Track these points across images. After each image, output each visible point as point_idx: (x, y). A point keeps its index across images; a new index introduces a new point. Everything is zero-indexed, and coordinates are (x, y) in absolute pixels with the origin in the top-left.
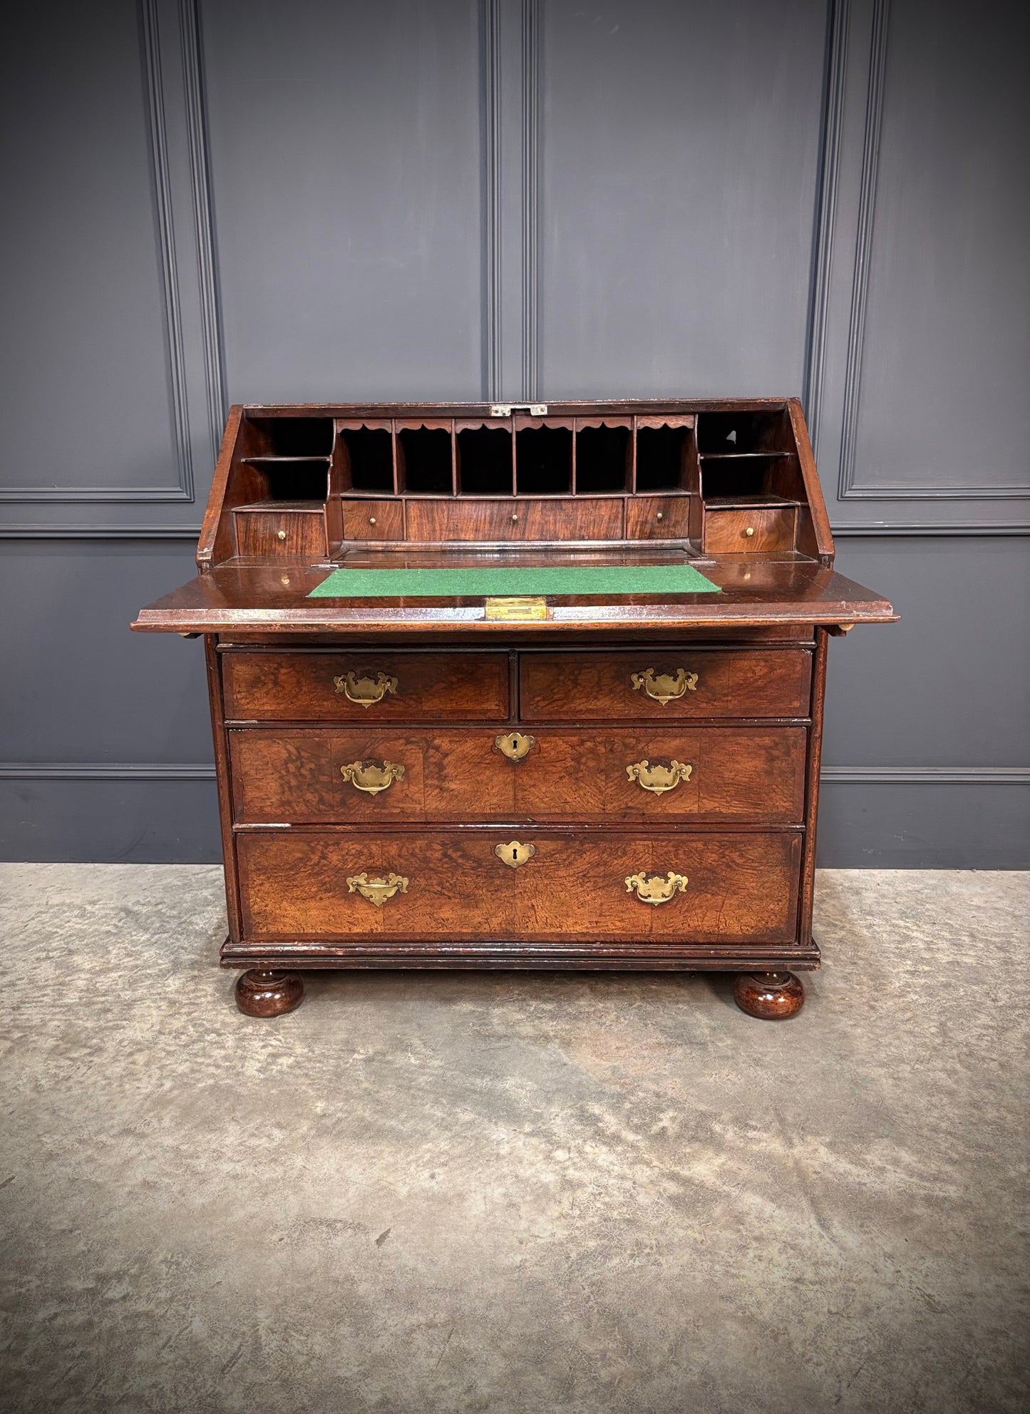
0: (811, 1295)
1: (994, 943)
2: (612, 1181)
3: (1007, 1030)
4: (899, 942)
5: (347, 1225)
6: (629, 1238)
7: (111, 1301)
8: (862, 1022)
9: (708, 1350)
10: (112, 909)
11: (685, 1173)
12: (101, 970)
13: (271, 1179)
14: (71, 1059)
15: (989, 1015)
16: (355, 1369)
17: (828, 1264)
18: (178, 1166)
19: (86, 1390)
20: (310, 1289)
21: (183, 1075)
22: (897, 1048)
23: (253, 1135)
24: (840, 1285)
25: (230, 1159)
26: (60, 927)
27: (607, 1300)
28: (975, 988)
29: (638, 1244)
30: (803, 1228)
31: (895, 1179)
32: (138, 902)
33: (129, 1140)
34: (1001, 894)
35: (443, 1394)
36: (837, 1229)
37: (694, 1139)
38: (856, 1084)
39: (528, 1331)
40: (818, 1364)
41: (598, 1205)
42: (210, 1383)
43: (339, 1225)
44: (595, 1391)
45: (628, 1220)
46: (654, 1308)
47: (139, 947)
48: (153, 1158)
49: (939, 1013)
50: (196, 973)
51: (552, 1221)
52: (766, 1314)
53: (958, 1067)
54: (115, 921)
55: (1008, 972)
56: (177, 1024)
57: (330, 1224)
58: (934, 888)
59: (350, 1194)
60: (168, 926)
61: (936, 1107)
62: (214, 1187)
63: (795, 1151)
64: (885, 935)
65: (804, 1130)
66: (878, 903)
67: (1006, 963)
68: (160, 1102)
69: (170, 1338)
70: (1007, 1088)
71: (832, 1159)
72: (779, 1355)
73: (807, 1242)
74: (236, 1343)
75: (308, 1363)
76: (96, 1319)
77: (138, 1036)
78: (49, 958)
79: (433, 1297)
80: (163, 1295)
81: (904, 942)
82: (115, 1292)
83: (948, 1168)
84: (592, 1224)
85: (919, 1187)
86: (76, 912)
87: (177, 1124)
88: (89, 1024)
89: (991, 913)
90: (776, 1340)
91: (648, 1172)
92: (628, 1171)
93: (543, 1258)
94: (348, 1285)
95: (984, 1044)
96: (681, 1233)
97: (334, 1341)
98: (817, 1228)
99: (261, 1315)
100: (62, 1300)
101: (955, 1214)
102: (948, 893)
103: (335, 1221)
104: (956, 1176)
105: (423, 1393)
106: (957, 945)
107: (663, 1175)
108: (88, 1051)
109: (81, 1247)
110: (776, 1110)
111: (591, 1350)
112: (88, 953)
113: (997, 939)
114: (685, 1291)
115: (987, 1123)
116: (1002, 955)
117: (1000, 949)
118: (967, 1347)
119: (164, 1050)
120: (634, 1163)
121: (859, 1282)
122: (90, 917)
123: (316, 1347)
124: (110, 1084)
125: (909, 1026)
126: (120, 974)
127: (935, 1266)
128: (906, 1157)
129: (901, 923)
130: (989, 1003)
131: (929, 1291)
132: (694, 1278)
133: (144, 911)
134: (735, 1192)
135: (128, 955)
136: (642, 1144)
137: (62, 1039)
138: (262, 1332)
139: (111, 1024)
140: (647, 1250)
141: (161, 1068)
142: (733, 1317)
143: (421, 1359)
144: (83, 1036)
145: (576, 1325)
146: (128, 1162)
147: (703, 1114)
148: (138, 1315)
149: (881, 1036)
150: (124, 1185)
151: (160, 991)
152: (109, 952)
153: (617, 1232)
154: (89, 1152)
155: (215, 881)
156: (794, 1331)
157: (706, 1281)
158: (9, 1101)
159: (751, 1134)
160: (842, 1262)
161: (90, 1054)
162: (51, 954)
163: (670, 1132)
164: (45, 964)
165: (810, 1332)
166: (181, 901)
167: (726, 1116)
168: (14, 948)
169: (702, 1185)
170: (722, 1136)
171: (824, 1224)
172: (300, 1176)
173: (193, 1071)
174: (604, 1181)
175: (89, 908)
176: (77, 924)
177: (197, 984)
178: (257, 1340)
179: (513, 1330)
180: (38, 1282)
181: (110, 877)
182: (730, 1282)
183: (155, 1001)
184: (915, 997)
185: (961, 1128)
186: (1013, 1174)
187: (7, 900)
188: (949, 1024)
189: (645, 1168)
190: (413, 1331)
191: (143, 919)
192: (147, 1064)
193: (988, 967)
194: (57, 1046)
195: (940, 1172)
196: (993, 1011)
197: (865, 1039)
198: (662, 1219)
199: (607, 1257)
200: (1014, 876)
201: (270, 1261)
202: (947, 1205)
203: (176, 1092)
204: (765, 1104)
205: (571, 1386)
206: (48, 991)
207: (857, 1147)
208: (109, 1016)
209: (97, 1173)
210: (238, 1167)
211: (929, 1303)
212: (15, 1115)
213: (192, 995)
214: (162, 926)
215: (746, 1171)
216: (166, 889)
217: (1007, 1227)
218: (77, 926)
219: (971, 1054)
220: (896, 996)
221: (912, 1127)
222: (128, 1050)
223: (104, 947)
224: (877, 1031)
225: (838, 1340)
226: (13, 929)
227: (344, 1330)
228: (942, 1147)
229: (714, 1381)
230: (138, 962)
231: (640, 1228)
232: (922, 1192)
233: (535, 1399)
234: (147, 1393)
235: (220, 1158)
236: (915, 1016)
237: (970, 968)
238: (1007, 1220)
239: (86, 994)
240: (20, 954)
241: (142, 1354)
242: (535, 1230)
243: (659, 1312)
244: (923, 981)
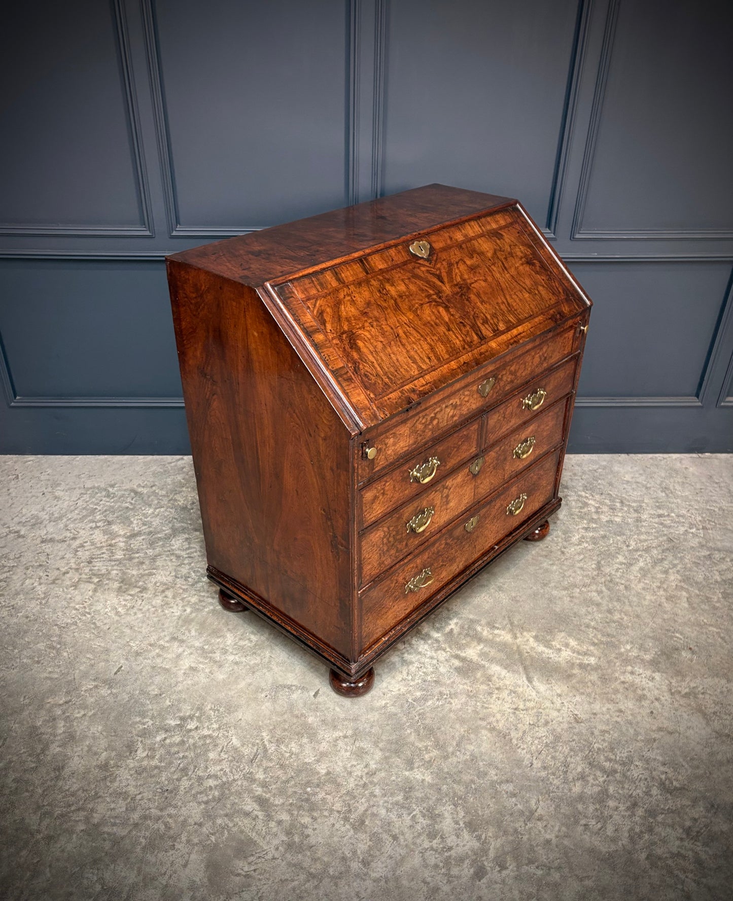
0: (521, 716)
1: (633, 507)
2: (427, 660)
3: (631, 565)
4: (581, 508)
5: (297, 688)
6: (436, 690)
7: (190, 730)
8: (556, 562)
9: (474, 744)
10: (125, 490)
11: (463, 655)
12: (131, 536)
13: (255, 664)
14: (131, 595)
15: (624, 556)
16: (313, 759)
17: (530, 700)
18: (206, 658)
19: (190, 773)
20: (285, 721)
21: (195, 604)
22: (573, 578)
23: (240, 639)
24: (535, 710)
25: (232, 653)
26: (97, 504)
27: (427, 722)
28: (618, 538)
29: (441, 693)
30: (520, 682)
31: (566, 654)
32: (139, 486)
33: (176, 644)
34: (641, 472)
35: (354, 769)
36: (536, 683)
37: (467, 635)
38: (551, 601)
39: (391, 738)
40: (523, 749)
41: (421, 673)
42: (247, 768)
43: (294, 688)
44: (423, 765)
45: (435, 681)
46: (449, 725)
47: (149, 519)
48: (191, 654)
49: (598, 555)
50: (187, 536)
51: (399, 682)
52: (500, 726)
53: (604, 589)
54: (129, 500)
55: (637, 527)
56: (184, 570)
57: (289, 687)
58: (604, 468)
59: (297, 672)
60: (163, 503)
61: (590, 613)
62: (227, 668)
63: (518, 641)
64: (573, 503)
65: (522, 628)
66: (572, 480)
67: (637, 521)
68: (187, 621)
69: (223, 747)
70: (626, 601)
71: (536, 645)
72: (506, 745)
73: (521, 689)
74: (255, 748)
75: (290, 756)
76: (186, 739)
77: (164, 579)
78: (98, 527)
79: (345, 723)
80: (215, 726)
81: (584, 508)
82: (192, 725)
83: (592, 648)
84: (418, 684)
85: (577, 659)
86: (104, 493)
87: (200, 634)
88: (134, 572)
89: (634, 486)
90: (505, 738)
91: (445, 654)
92: (434, 654)
93: (395, 702)
94: (303, 718)
95: (619, 574)
96: (461, 687)
97: (301, 746)
98: (527, 682)
99: (264, 734)
100: (167, 731)
101: (592, 673)
102: (612, 471)
103: (291, 686)
104: (595, 652)
105: (345, 768)
106: (613, 508)
107: (452, 656)
108: (139, 590)
109: (168, 703)
110: (509, 617)
111: (420, 746)
112: (120, 523)
113: (634, 504)
114: (463, 716)
115: (614, 622)
116: (636, 515)
117: (636, 511)
118: (591, 739)
119: (181, 588)
120: (436, 650)
121: (544, 709)
122: (113, 497)
123: (293, 749)
124: (156, 610)
125: (581, 564)
126: (142, 537)
127: (580, 700)
128: (573, 643)
129: (583, 494)
130: (625, 548)
131: (576, 712)
132: (467, 709)
133: (145, 492)
134: (487, 665)
135: (144, 524)
136: (440, 639)
137: (122, 582)
138: (266, 743)
139: (147, 572)
140: (445, 696)
141: (183, 599)
142: (485, 728)
143: (343, 752)
144: (133, 580)
145: (413, 734)
146: (179, 656)
147: (472, 621)
148: (205, 737)
149: (566, 571)
150: (180, 669)
151: (169, 549)
152: (132, 523)
153: (430, 688)
154: (157, 651)
155: (183, 468)
156: (513, 734)
157: (473, 711)
158: (105, 622)
159: (496, 632)
160: (537, 699)
161: (141, 592)
162: (98, 524)
163: (455, 631)
164: (97, 532)
165: (521, 734)
166: (166, 484)
167: (483, 622)
168: (75, 520)
169: (471, 661)
170: (481, 633)
171: (530, 680)
172: (270, 662)
173: (200, 601)
174: (423, 660)
175: (111, 490)
176: (106, 503)
177: (189, 543)
178: (265, 746)
179: (384, 738)
180: (152, 722)
181: (117, 466)
182: (485, 711)
183: (168, 556)
184: (586, 545)
185: (601, 625)
186: (623, 650)
187: (59, 485)
188: (602, 562)
189: (443, 652)
190: (337, 740)
191: (145, 498)
192: (174, 597)
193: (628, 524)
194: (121, 587)
195: (588, 650)
196: (626, 553)
197: (557, 573)
198: (452, 680)
199: (426, 700)
200: (651, 458)
201: (263, 708)
202: (589, 668)
203: (194, 615)
204: (503, 614)
205: (412, 763)
206: (104, 551)
207: (548, 637)
208: (144, 567)
209: (165, 663)
210: (237, 657)
211: (575, 718)
212: (111, 630)
213: (188, 552)
214: (159, 502)
215: (493, 652)
216: (154, 474)
217: (616, 679)
218: (108, 504)
219: (611, 581)
220: (576, 545)
221: (577, 625)
222: (161, 589)
223: (127, 518)
224: (565, 568)
225: (533, 737)
226: (69, 506)
227: (305, 740)
228: (590, 637)
229: (476, 758)
230: (151, 529)
231: (442, 685)
232: (578, 661)
233: (396, 769)
234: (219, 773)
235: (226, 653)
236: (585, 557)
237: (618, 525)
238: (617, 675)
239: (127, 553)
240: (80, 525)
241: (212, 755)
242: (390, 688)
243: (451, 727)
244: (591, 534)
